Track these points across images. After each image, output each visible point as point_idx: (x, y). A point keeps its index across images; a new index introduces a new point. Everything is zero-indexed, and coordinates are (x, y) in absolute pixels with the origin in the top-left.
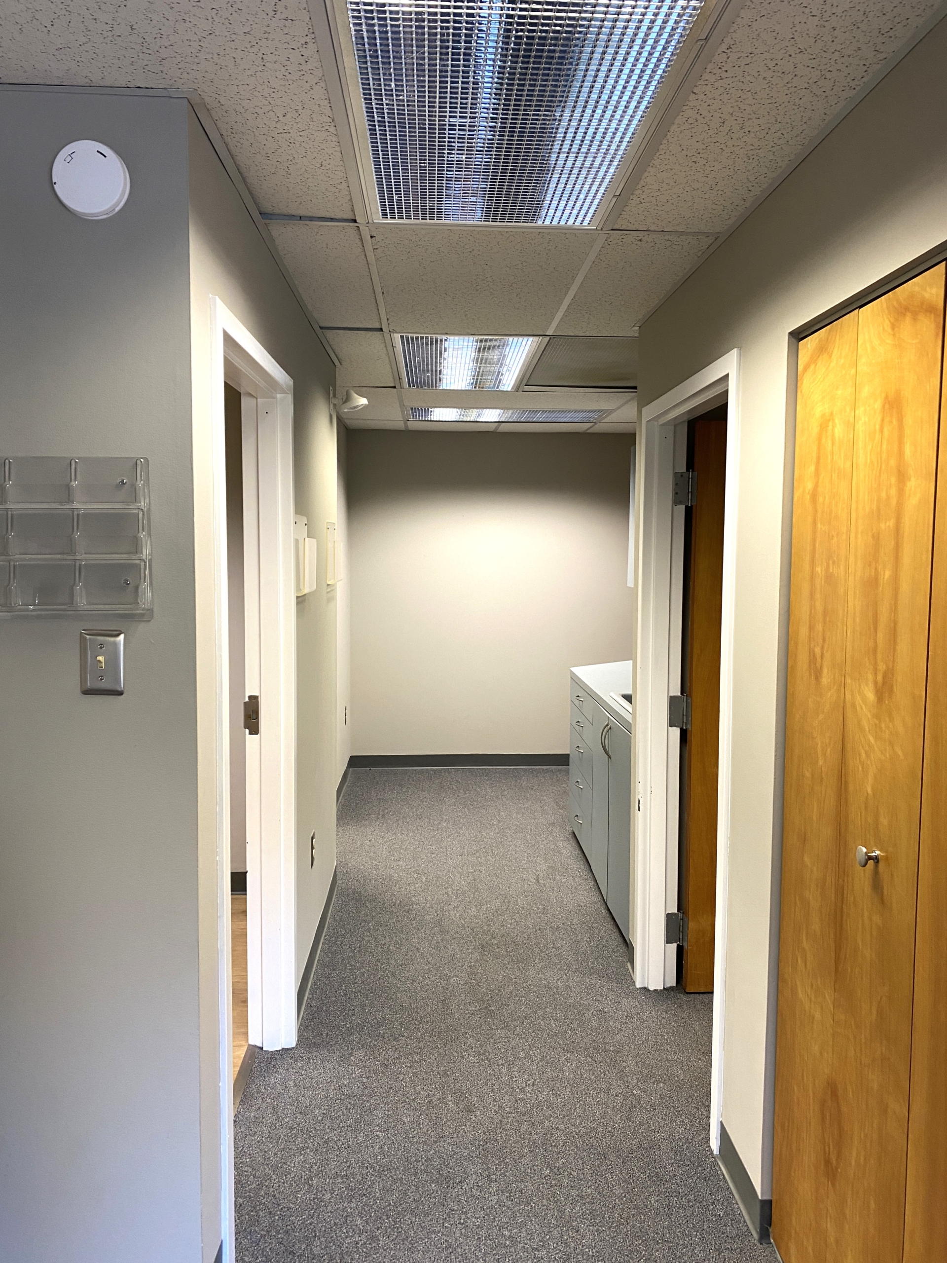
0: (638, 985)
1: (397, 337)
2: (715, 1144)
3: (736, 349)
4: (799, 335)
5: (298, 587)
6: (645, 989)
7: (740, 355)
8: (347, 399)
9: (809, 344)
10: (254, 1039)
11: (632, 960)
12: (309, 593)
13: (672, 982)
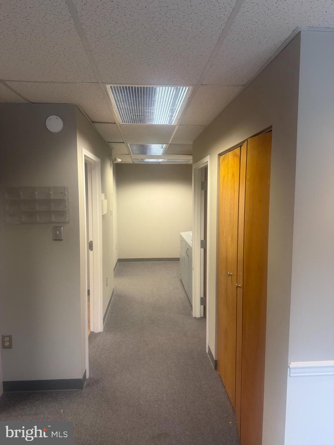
0: (194, 316)
1: (129, 144)
2: (207, 351)
3: (209, 155)
4: (220, 155)
5: (102, 213)
6: (195, 317)
7: (210, 157)
8: (115, 159)
9: (222, 157)
10: (92, 330)
11: (192, 310)
12: (105, 214)
13: (202, 315)
